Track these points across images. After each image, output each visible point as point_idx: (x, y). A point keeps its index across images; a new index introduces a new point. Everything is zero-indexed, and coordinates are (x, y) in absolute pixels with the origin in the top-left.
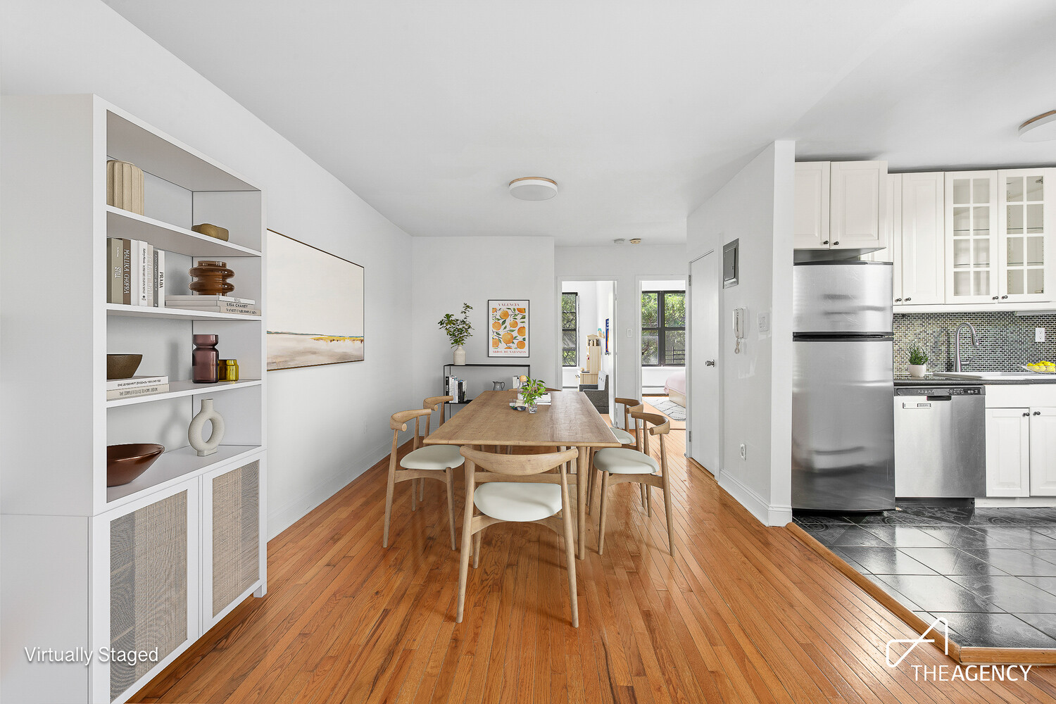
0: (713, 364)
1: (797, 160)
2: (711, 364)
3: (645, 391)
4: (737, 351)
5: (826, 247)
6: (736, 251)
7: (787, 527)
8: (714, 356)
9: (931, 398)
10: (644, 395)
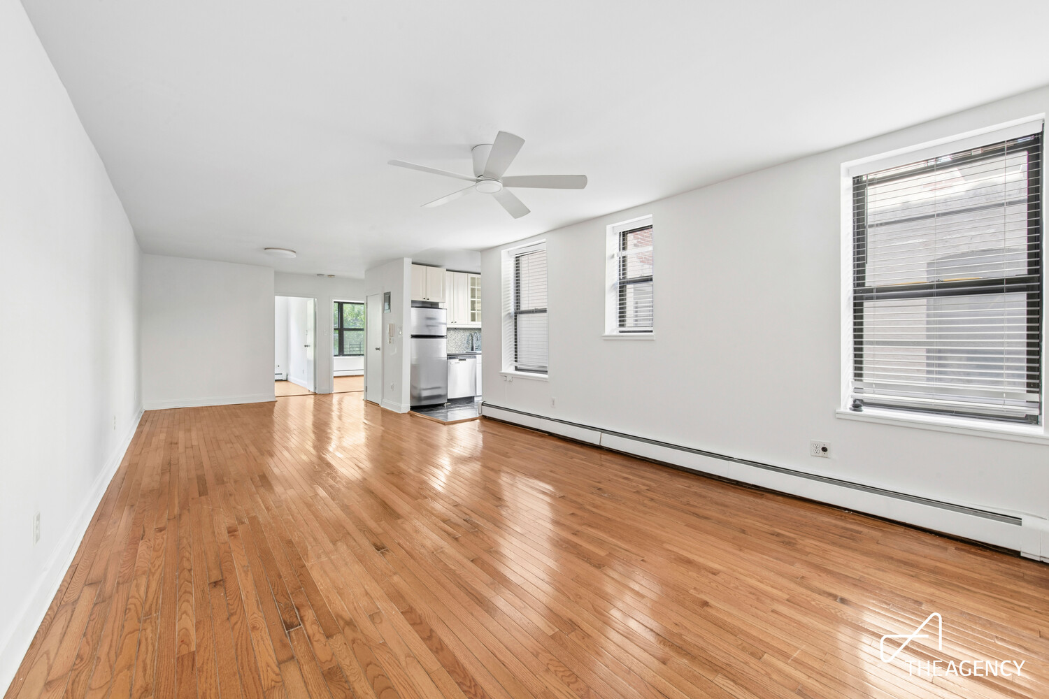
0: (379, 349)
1: (413, 263)
2: (377, 349)
3: (336, 374)
4: (390, 342)
5: (425, 300)
6: (389, 297)
7: (408, 413)
8: (379, 346)
9: (460, 360)
10: (335, 377)
